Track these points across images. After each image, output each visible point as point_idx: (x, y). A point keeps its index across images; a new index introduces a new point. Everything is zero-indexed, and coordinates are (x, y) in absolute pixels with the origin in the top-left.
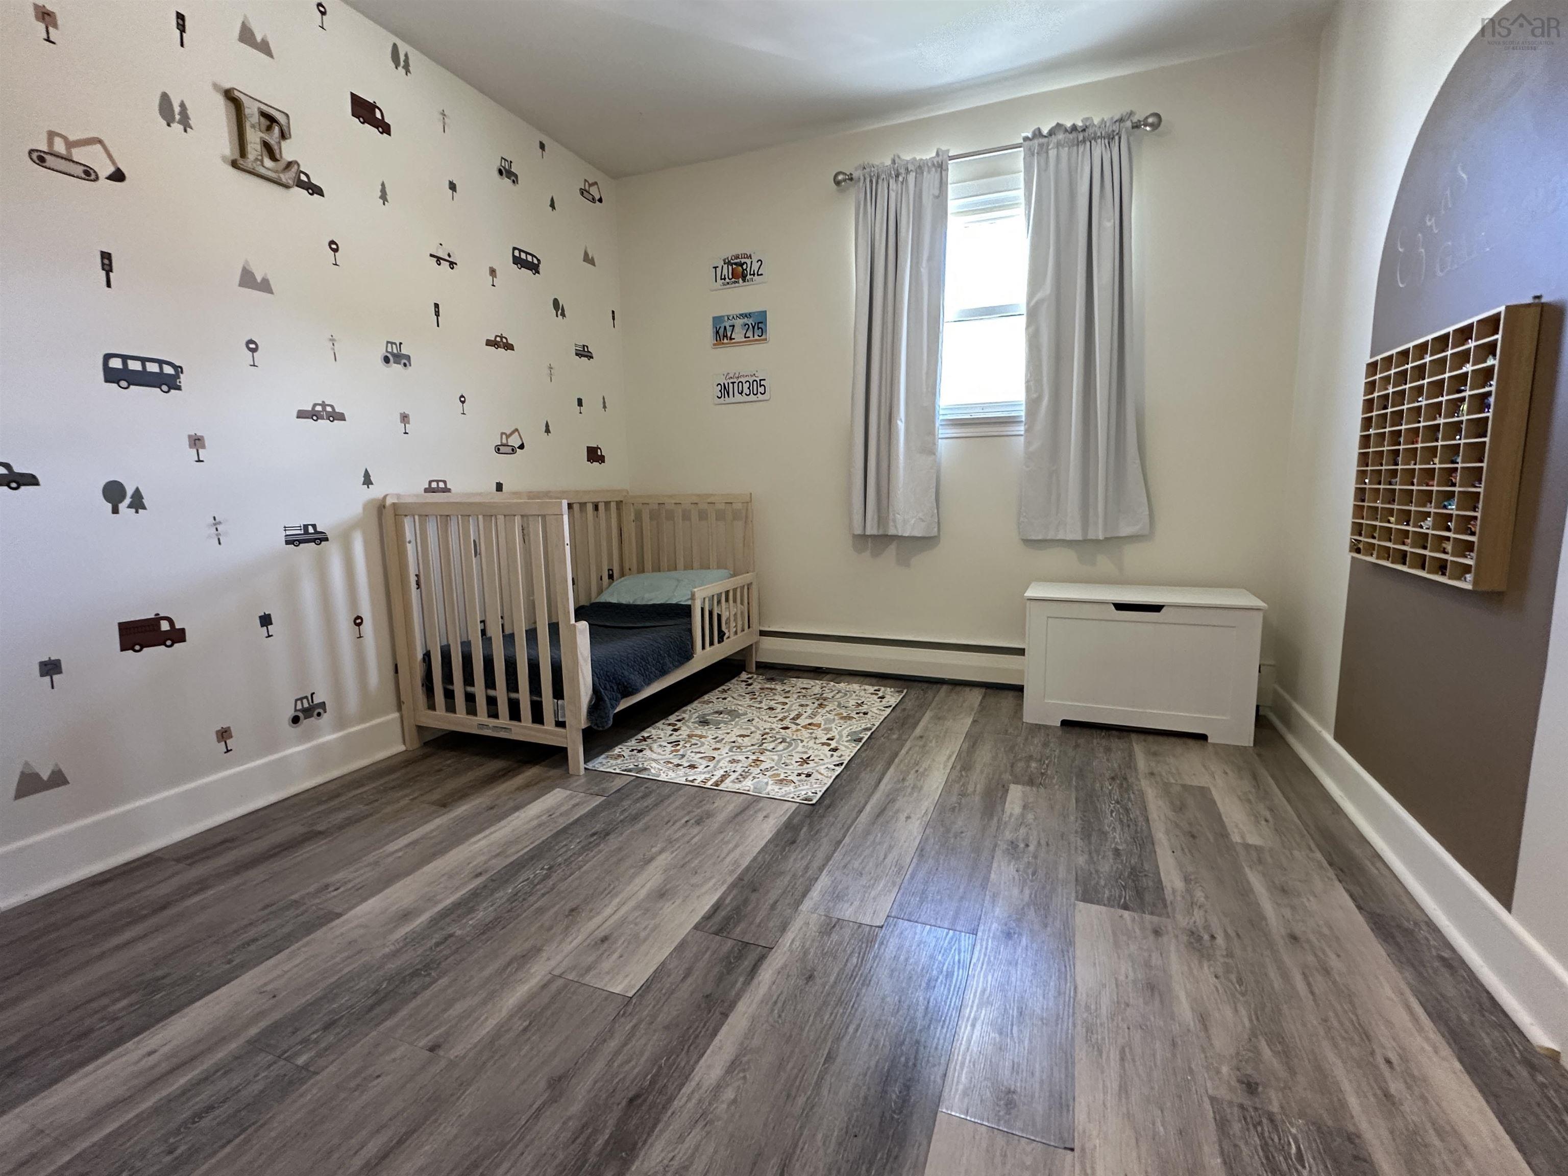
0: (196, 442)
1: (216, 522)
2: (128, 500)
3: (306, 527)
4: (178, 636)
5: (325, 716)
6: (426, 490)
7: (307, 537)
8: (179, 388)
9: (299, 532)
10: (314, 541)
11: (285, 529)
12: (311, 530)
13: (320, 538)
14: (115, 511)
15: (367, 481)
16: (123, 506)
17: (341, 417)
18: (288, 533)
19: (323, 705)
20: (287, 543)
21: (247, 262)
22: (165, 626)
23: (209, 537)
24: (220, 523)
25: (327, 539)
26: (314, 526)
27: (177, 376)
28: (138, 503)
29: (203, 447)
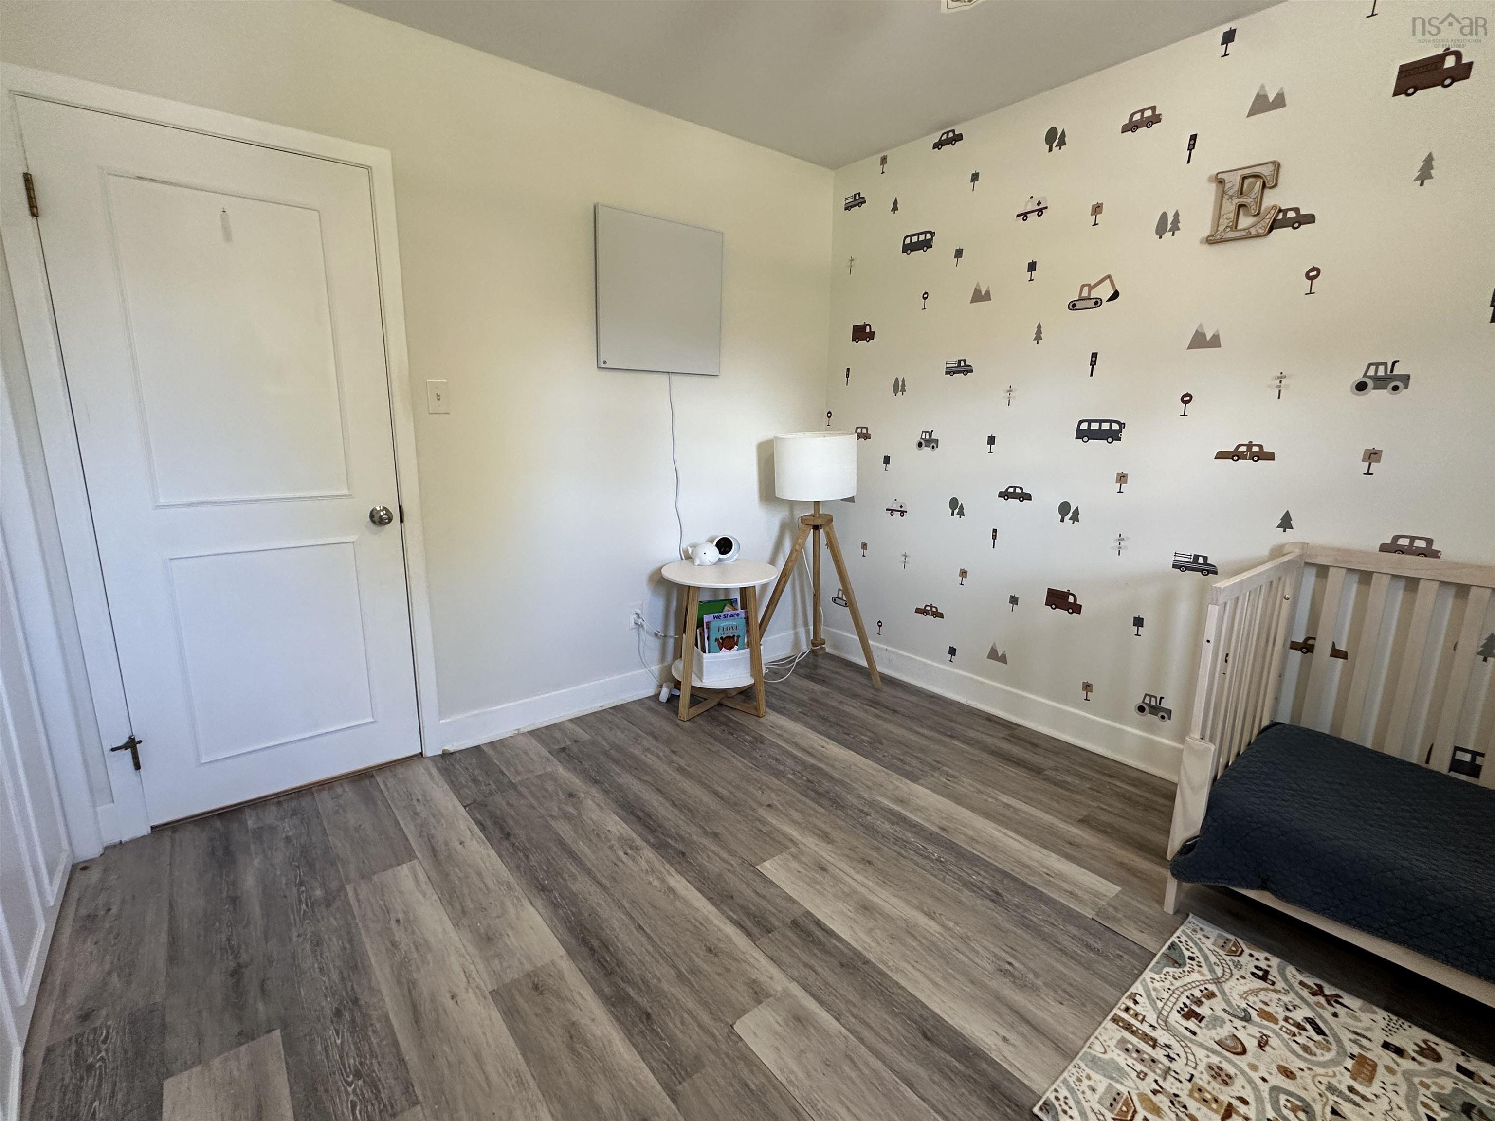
0: (1122, 478)
1: (1120, 539)
2: (1070, 514)
3: (1196, 557)
4: (1076, 609)
5: (1168, 722)
6: (1384, 548)
7: (1195, 566)
8: (1119, 439)
9: (1188, 560)
10: (1202, 571)
11: (1176, 554)
12: (1201, 560)
13: (1208, 570)
14: (1062, 520)
15: (1286, 523)
16: (1067, 518)
17: (1270, 456)
18: (1177, 558)
19: (1169, 712)
20: (1174, 566)
21: (1201, 325)
22: (1071, 599)
23: (1113, 548)
24: (1123, 539)
25: (1216, 573)
26: (1205, 558)
27: (1120, 430)
28: (1075, 518)
29: (1126, 482)
